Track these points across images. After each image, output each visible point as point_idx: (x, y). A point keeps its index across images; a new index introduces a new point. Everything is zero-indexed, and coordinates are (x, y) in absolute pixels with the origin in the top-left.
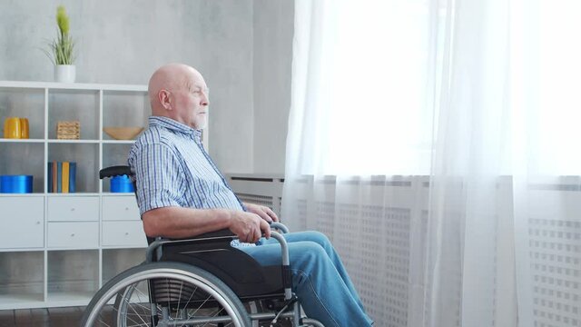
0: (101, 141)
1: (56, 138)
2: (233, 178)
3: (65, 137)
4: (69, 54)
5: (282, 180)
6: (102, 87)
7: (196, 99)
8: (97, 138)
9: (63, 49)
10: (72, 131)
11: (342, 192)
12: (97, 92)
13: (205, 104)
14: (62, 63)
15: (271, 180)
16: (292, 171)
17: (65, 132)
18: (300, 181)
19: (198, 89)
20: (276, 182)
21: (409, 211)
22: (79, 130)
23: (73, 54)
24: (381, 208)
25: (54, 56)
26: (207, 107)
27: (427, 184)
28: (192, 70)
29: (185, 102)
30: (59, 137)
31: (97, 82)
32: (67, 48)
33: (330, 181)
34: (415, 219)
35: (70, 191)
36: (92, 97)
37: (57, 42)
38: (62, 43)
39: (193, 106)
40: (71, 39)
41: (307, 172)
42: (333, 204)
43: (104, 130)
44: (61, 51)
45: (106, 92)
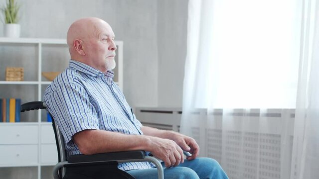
0: (40, 83)
1: (5, 80)
2: (142, 111)
3: (12, 79)
4: (15, 16)
5: (180, 113)
6: (40, 41)
7: (105, 45)
8: (37, 80)
9: (10, 12)
10: (17, 75)
11: (228, 121)
12: (37, 45)
13: (113, 49)
14: (10, 23)
15: (171, 112)
16: (188, 106)
17: (12, 76)
18: (195, 113)
19: (106, 37)
20: (175, 114)
21: (280, 136)
22: (23, 74)
23: (18, 15)
24: (258, 134)
25: (3, 17)
26: (114, 51)
27: (293, 116)
28: (102, 22)
29: (96, 49)
30: (7, 79)
31: (36, 37)
32: (13, 11)
33: (218, 113)
34: (284, 142)
35: (16, 121)
36: (33, 49)
37: (6, 6)
38: (10, 7)
39: (103, 51)
40: (16, 3)
41: (200, 106)
42: (220, 131)
43: (42, 74)
44: (8, 13)
45: (44, 45)
